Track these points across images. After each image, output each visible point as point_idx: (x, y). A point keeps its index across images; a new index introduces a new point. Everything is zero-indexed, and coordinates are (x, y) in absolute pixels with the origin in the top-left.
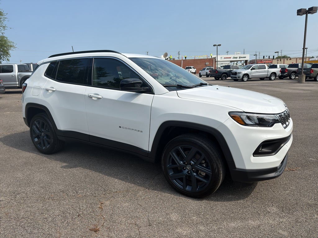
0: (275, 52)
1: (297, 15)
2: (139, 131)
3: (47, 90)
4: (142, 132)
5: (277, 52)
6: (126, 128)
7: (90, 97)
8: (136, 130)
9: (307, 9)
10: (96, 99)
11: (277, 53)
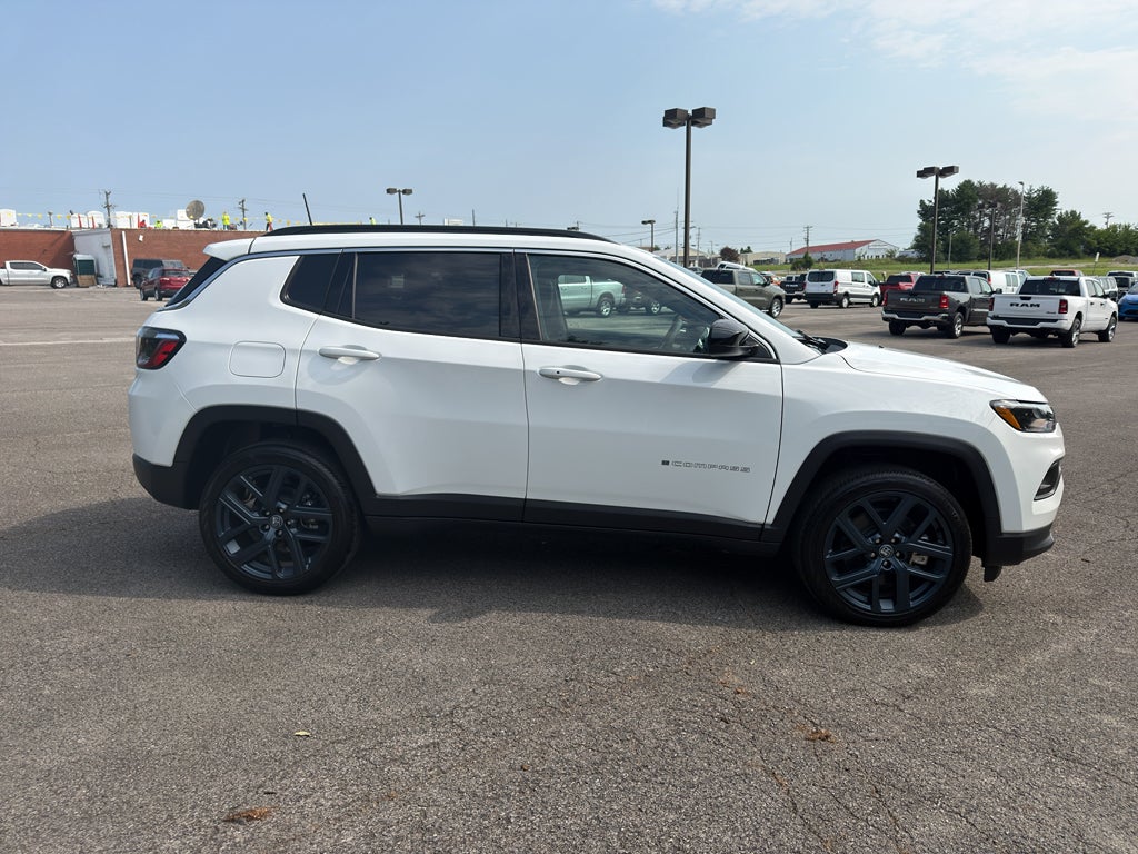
0: (644, 222)
1: (664, 125)
2: (735, 469)
3: (332, 357)
4: (745, 470)
5: (650, 222)
6: (688, 465)
7: (553, 377)
8: (724, 467)
9: (690, 112)
10: (575, 383)
11: (649, 225)
